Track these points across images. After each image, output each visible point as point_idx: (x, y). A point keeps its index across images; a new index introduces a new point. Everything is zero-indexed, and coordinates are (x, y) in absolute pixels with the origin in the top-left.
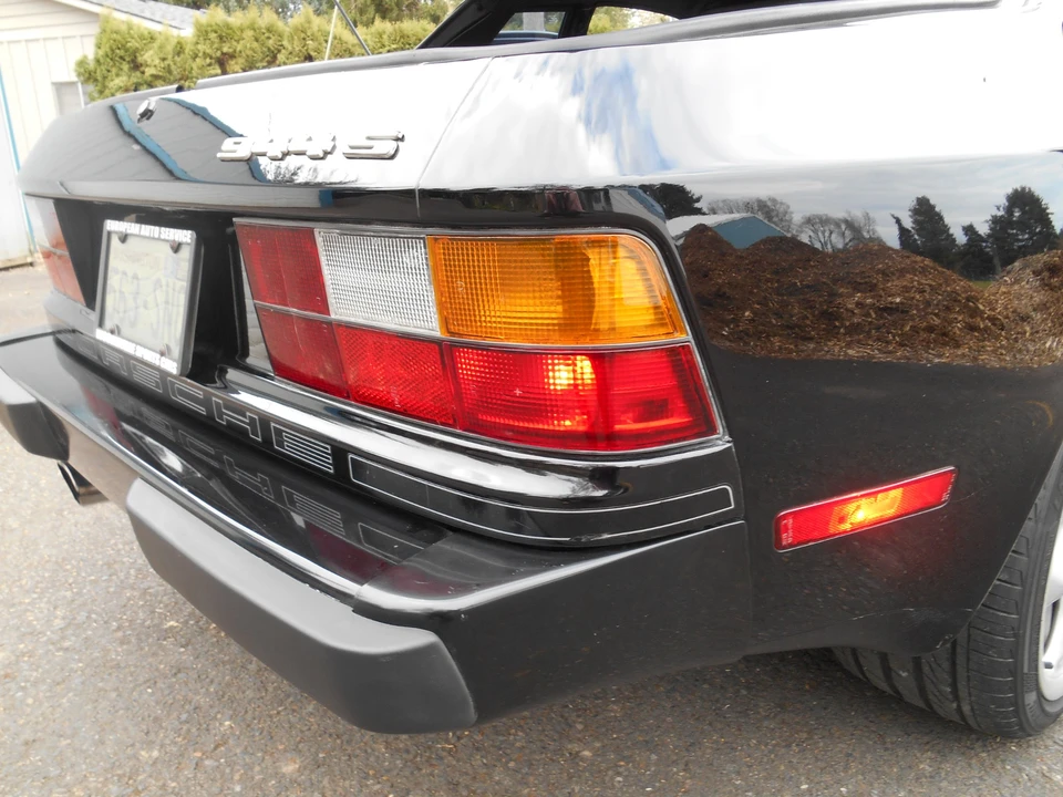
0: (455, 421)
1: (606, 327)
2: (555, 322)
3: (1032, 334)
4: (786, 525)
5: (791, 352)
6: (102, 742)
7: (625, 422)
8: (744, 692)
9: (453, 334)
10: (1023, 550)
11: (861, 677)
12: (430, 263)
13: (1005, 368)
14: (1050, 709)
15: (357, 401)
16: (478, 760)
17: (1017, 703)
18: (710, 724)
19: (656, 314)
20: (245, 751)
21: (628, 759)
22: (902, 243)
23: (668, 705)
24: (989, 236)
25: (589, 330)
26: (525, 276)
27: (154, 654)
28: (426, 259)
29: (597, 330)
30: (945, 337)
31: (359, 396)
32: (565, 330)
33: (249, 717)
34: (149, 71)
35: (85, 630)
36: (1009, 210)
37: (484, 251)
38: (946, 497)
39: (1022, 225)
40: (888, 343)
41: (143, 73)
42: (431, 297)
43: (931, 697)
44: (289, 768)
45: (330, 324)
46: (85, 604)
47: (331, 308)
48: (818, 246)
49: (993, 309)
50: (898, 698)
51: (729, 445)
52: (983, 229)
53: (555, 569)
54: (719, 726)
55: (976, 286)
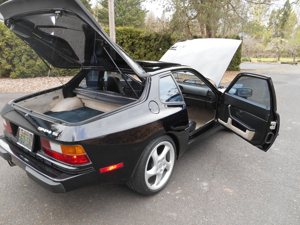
1: (78, 153)
4: (101, 170)
6: (16, 204)
7: (80, 162)
16: (74, 203)
19: (83, 152)
20: (39, 204)
21: (96, 201)
25: (76, 154)
27: (23, 190)
33: (39, 199)
34: (7, 37)
35: (10, 187)
37: (65, 146)
41: (5, 37)
42: (61, 150)
44: (46, 205)
46: (9, 183)
47: (51, 148)
51: (92, 163)
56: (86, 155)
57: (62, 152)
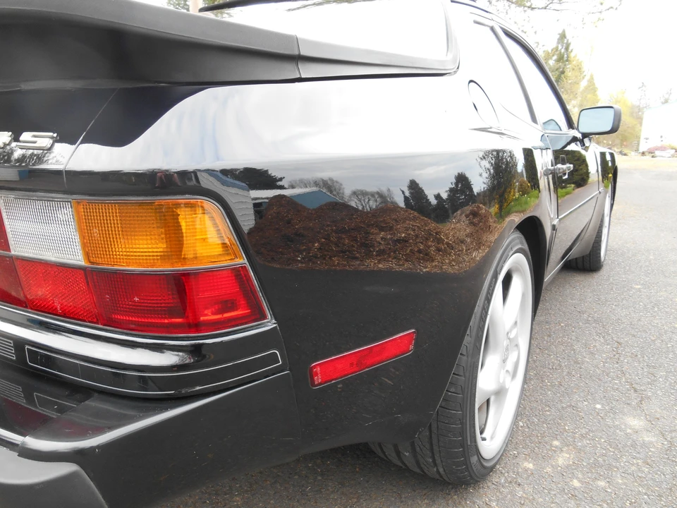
0: (97, 320)
1: (191, 256)
2: (159, 254)
3: (466, 251)
4: (316, 371)
5: (345, 266)
7: (206, 315)
8: (320, 478)
9: (93, 263)
10: (462, 374)
11: (385, 458)
12: (76, 218)
13: (455, 273)
14: (486, 464)
15: (32, 309)
17: (467, 463)
18: (298, 501)
19: (223, 247)
22: (405, 205)
23: (272, 492)
24: (447, 199)
25: (181, 258)
26: (137, 226)
28: (73, 215)
29: (184, 258)
30: (427, 257)
31: (34, 306)
32: (164, 259)
36: (457, 184)
37: (110, 211)
38: (411, 347)
39: (462, 192)
40: (400, 259)
42: (77, 239)
43: (422, 466)
45: (11, 257)
47: (11, 247)
48: (360, 208)
49: (447, 238)
50: (408, 469)
51: (275, 325)
52: (445, 196)
53: (164, 412)
54: (303, 502)
55: (440, 226)
56: (244, 268)
57: (87, 256)
